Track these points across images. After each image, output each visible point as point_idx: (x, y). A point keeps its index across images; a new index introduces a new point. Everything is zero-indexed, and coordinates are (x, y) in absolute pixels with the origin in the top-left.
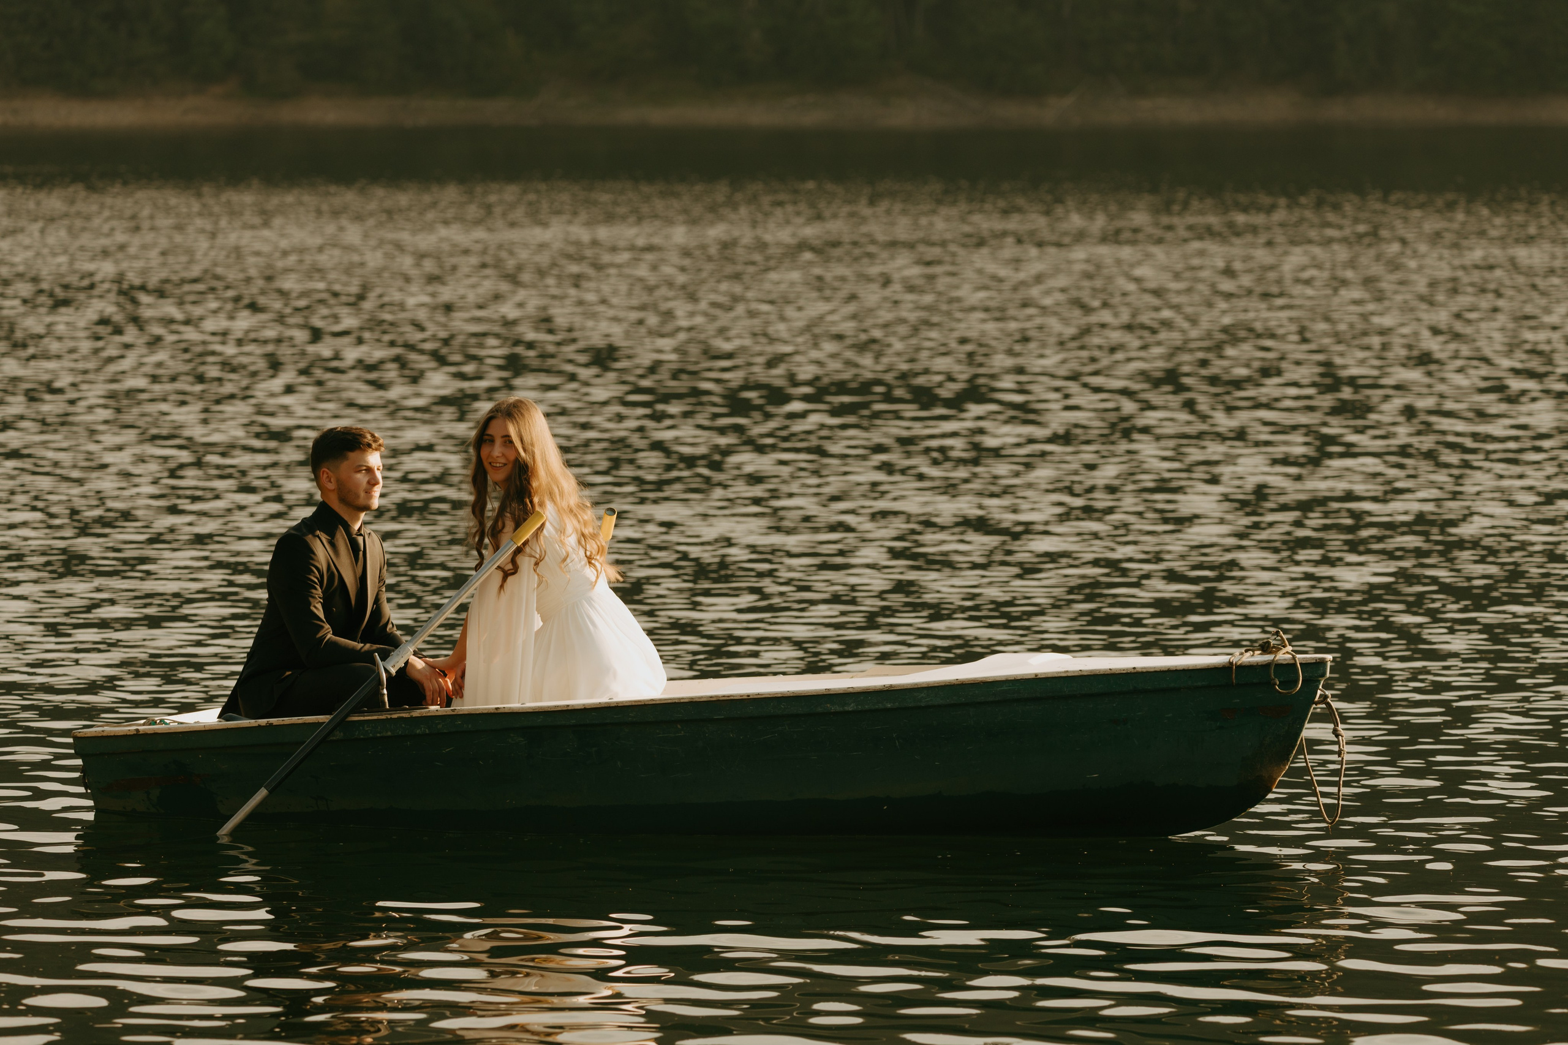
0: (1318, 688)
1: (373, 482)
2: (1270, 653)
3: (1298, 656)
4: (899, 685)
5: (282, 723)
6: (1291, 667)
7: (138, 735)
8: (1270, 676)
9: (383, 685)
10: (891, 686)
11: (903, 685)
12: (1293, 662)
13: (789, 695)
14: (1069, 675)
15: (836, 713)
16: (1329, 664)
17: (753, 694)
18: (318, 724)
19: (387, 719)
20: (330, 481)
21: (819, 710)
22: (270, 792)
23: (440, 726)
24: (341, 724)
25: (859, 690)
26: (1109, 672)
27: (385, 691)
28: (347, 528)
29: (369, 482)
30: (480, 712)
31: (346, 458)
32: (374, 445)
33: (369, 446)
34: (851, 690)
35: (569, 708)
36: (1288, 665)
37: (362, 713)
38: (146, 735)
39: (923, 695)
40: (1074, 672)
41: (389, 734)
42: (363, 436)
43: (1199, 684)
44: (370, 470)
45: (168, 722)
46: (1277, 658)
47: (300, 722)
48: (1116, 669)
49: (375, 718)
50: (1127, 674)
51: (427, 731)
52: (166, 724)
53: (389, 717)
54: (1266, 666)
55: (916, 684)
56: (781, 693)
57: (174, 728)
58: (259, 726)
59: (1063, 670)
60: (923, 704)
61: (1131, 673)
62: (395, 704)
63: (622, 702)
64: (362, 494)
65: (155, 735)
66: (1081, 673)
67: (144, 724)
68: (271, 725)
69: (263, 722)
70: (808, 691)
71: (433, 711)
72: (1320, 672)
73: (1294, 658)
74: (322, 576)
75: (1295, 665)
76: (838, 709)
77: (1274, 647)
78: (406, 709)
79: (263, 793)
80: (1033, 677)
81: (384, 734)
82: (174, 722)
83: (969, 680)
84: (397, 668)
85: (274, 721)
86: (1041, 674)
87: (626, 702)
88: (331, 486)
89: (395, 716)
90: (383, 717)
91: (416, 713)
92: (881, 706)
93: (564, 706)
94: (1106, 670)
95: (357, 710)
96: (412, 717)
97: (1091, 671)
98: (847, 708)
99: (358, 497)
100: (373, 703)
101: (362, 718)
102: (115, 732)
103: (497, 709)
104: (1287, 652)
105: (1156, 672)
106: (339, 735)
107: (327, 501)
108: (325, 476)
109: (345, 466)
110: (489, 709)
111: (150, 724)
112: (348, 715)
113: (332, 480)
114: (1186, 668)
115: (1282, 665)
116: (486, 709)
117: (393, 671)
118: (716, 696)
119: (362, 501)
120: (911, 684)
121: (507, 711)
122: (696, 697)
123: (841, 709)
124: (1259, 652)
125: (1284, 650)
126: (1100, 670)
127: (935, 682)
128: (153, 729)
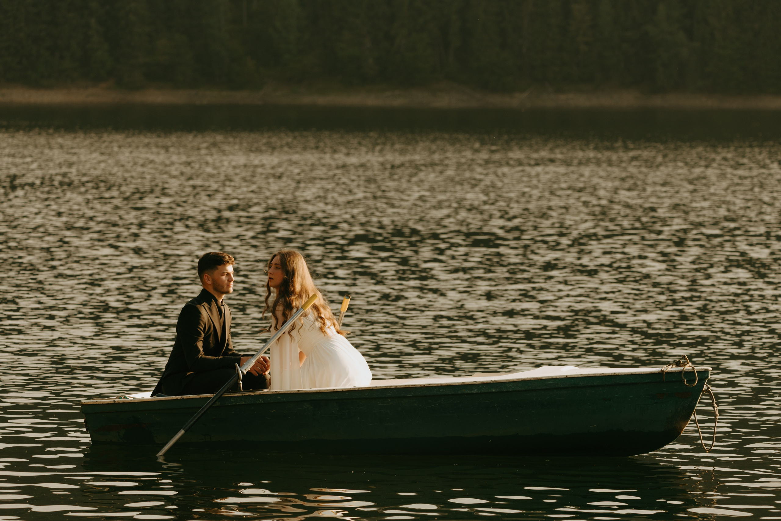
0: (704, 384)
1: (230, 280)
2: (680, 366)
3: (695, 368)
4: (499, 381)
5: (189, 398)
6: (692, 373)
7: (114, 404)
8: (682, 377)
9: (240, 379)
10: (495, 381)
11: (501, 381)
12: (693, 371)
13: (444, 385)
14: (583, 376)
15: (467, 394)
16: (710, 372)
17: (426, 385)
18: (208, 399)
19: (243, 396)
20: (209, 280)
21: (459, 392)
22: (186, 432)
23: (269, 399)
24: (220, 399)
25: (479, 383)
26: (602, 375)
27: (241, 382)
28: (216, 301)
29: (228, 280)
30: (290, 392)
31: (217, 269)
32: (230, 262)
33: (228, 262)
34: (475, 383)
35: (335, 391)
36: (690, 372)
37: (230, 393)
38: (119, 404)
39: (511, 385)
40: (585, 375)
41: (243, 403)
42: (224, 257)
43: (647, 381)
44: (228, 274)
45: (128, 397)
46: (685, 369)
47: (198, 397)
48: (606, 374)
49: (236, 395)
50: (611, 376)
51: (263, 402)
52: (127, 398)
53: (243, 395)
54: (680, 373)
55: (507, 380)
56: (440, 384)
57: (131, 400)
58: (177, 399)
59: (580, 374)
60: (511, 390)
61: (613, 375)
62: (246, 388)
63: (361, 388)
64: (225, 287)
65: (124, 404)
66: (588, 375)
67: (116, 399)
68: (183, 398)
69: (179, 397)
70: (454, 383)
71: (266, 392)
72: (706, 376)
73: (693, 369)
74: (205, 326)
75: (694, 372)
76: (469, 392)
77: (682, 364)
78: (251, 391)
79: (182, 432)
80: (565, 377)
81: (241, 403)
82: (131, 397)
83: (533, 378)
84: (247, 371)
85: (185, 397)
86: (569, 375)
87: (363, 388)
88: (209, 282)
89: (247, 394)
90: (241, 395)
91: (258, 393)
92: (490, 391)
93: (332, 390)
94: (601, 374)
95: (227, 392)
96: (255, 395)
97: (594, 374)
98: (473, 392)
99: (223, 288)
100: (235, 388)
101: (230, 395)
102: (103, 402)
103: (298, 391)
104: (690, 366)
105: (625, 375)
106: (218, 404)
107: (207, 289)
108: (206, 277)
109: (216, 273)
110: (294, 391)
111: (119, 399)
112: (223, 394)
113: (210, 279)
114: (640, 373)
115: (687, 372)
116: (293, 391)
117: (245, 372)
118: (408, 385)
119: (225, 289)
120: (505, 380)
121: (303, 392)
122: (398, 386)
123: (470, 392)
124: (675, 366)
125: (688, 365)
126: (598, 374)
127: (517, 379)
128: (123, 401)
